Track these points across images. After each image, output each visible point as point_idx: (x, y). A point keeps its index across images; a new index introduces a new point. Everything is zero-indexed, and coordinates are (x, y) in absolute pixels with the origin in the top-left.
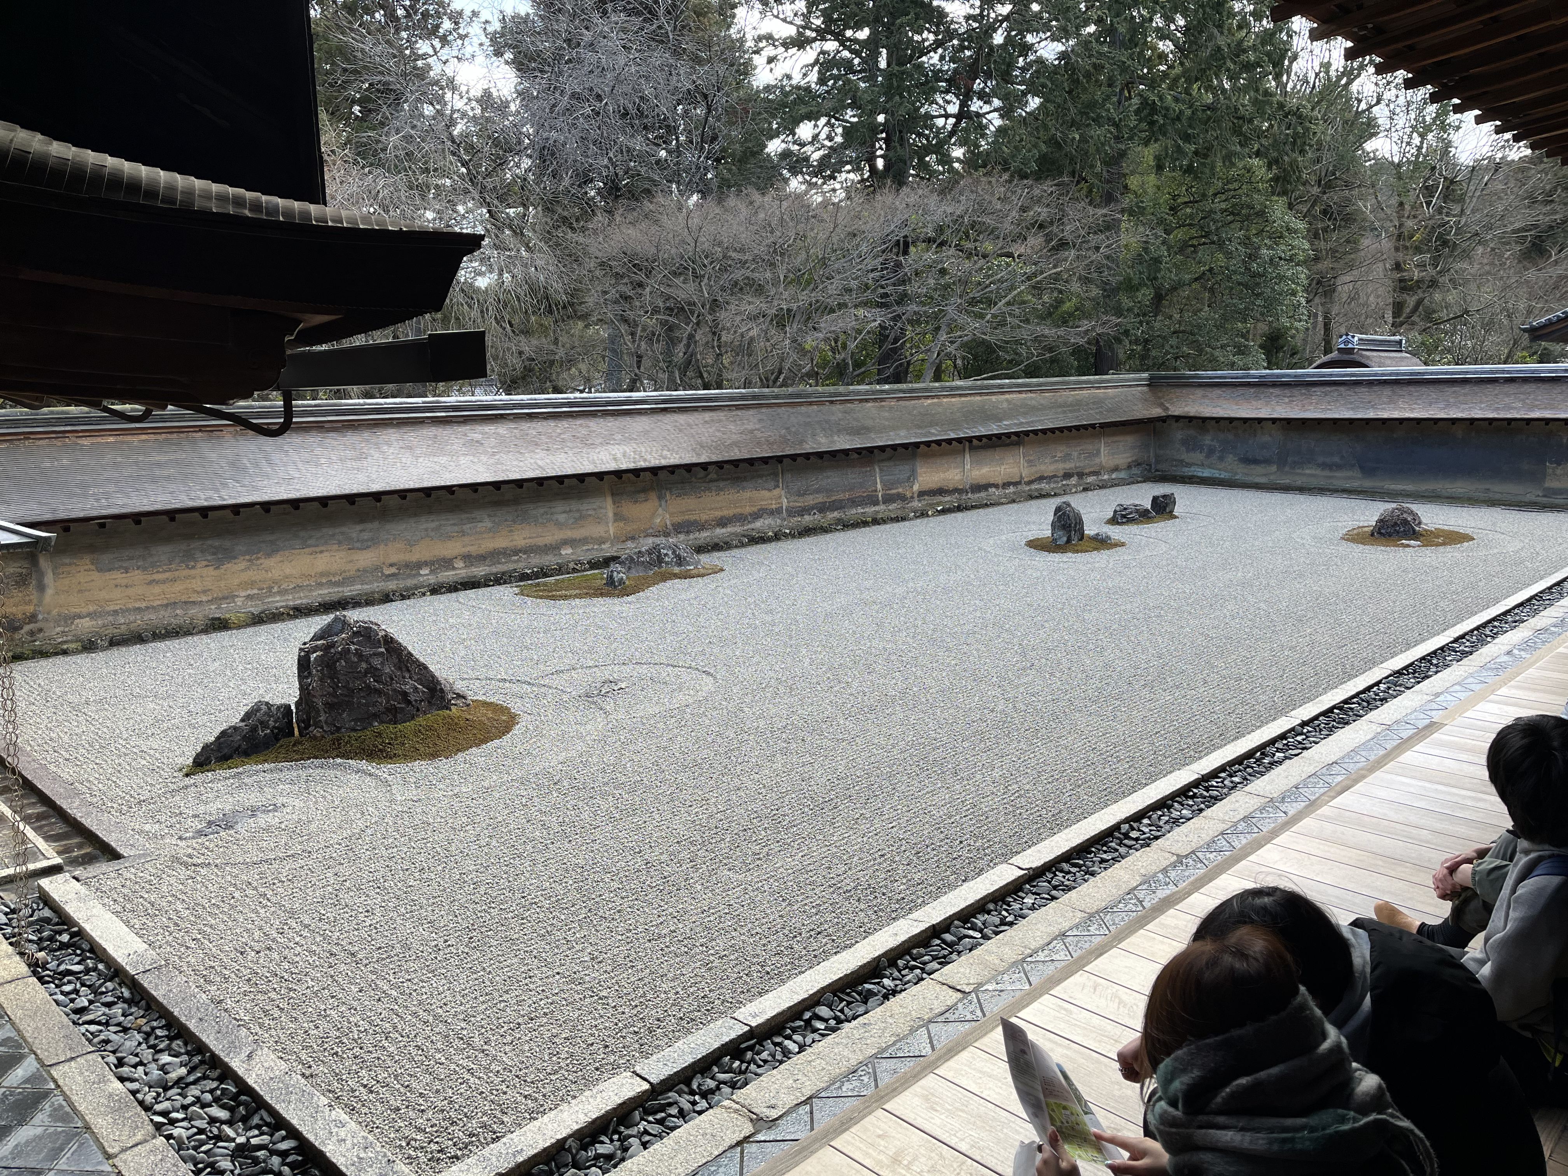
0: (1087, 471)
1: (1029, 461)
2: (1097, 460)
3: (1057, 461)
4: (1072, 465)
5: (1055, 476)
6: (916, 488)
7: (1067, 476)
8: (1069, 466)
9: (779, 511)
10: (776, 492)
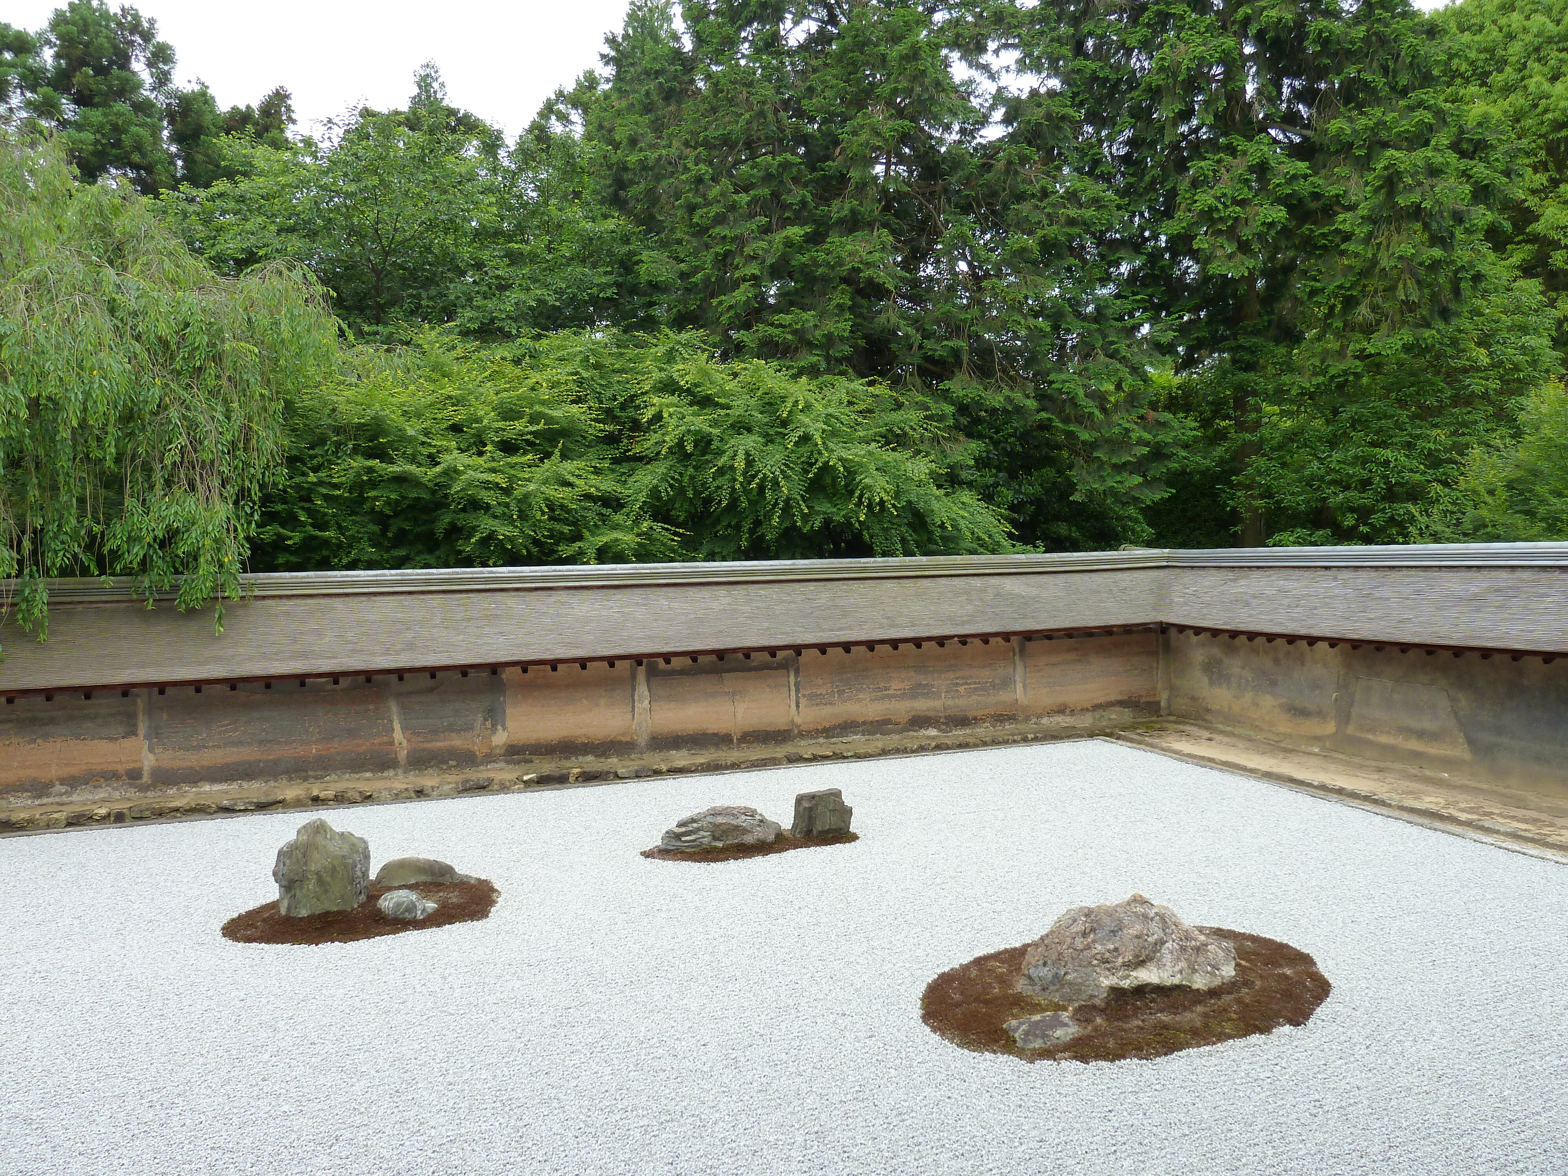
0: (979, 714)
1: (811, 697)
2: (1004, 696)
3: (889, 697)
4: (937, 704)
5: (887, 722)
6: (500, 738)
7: (919, 722)
8: (922, 705)
9: (134, 775)
10: (129, 744)
